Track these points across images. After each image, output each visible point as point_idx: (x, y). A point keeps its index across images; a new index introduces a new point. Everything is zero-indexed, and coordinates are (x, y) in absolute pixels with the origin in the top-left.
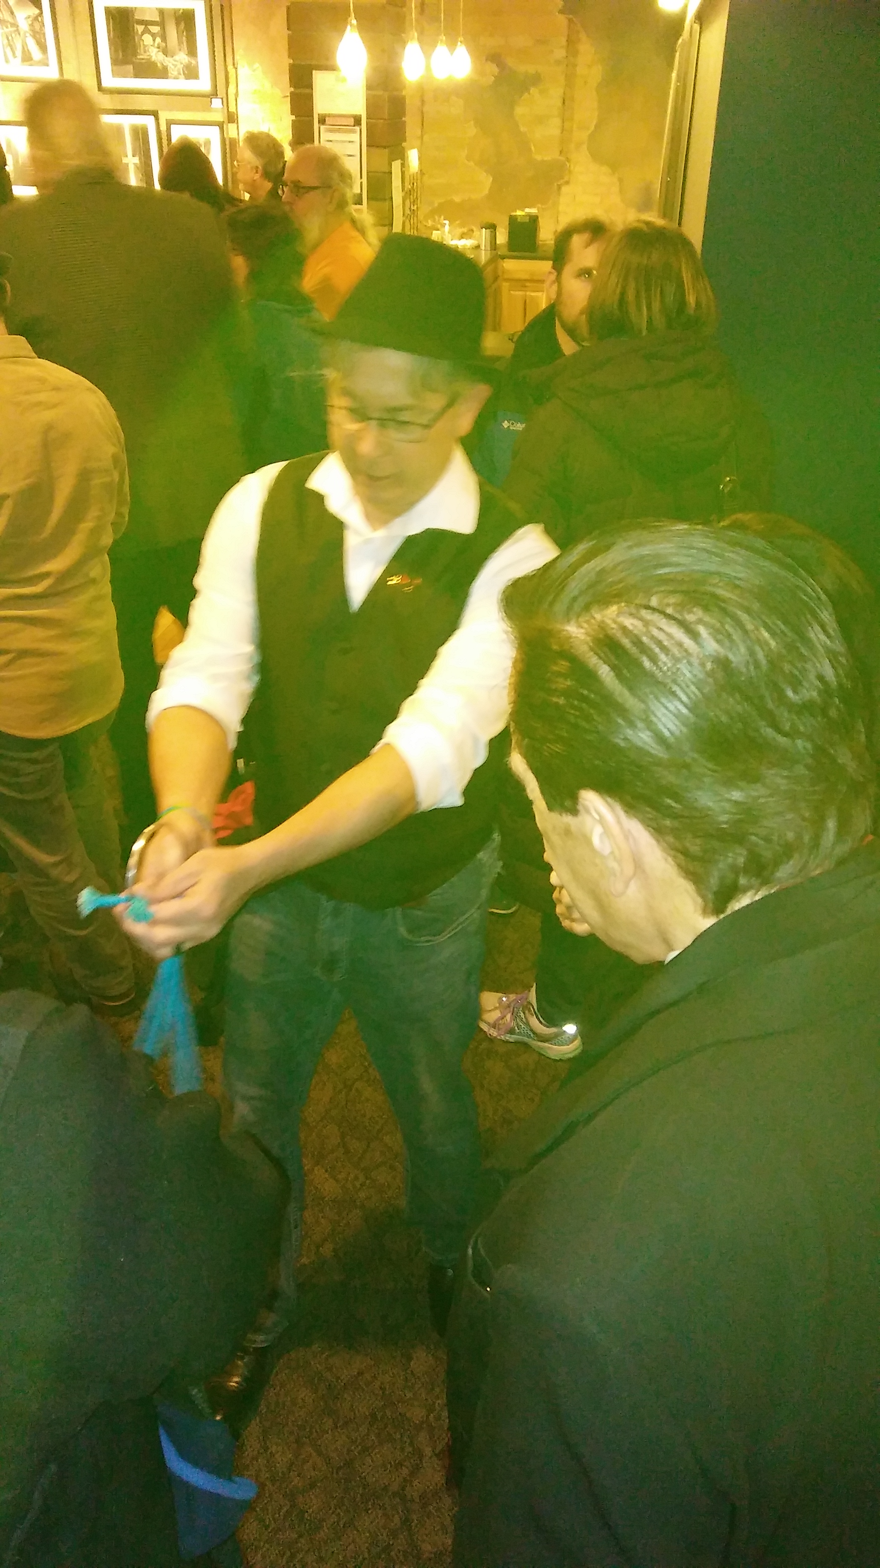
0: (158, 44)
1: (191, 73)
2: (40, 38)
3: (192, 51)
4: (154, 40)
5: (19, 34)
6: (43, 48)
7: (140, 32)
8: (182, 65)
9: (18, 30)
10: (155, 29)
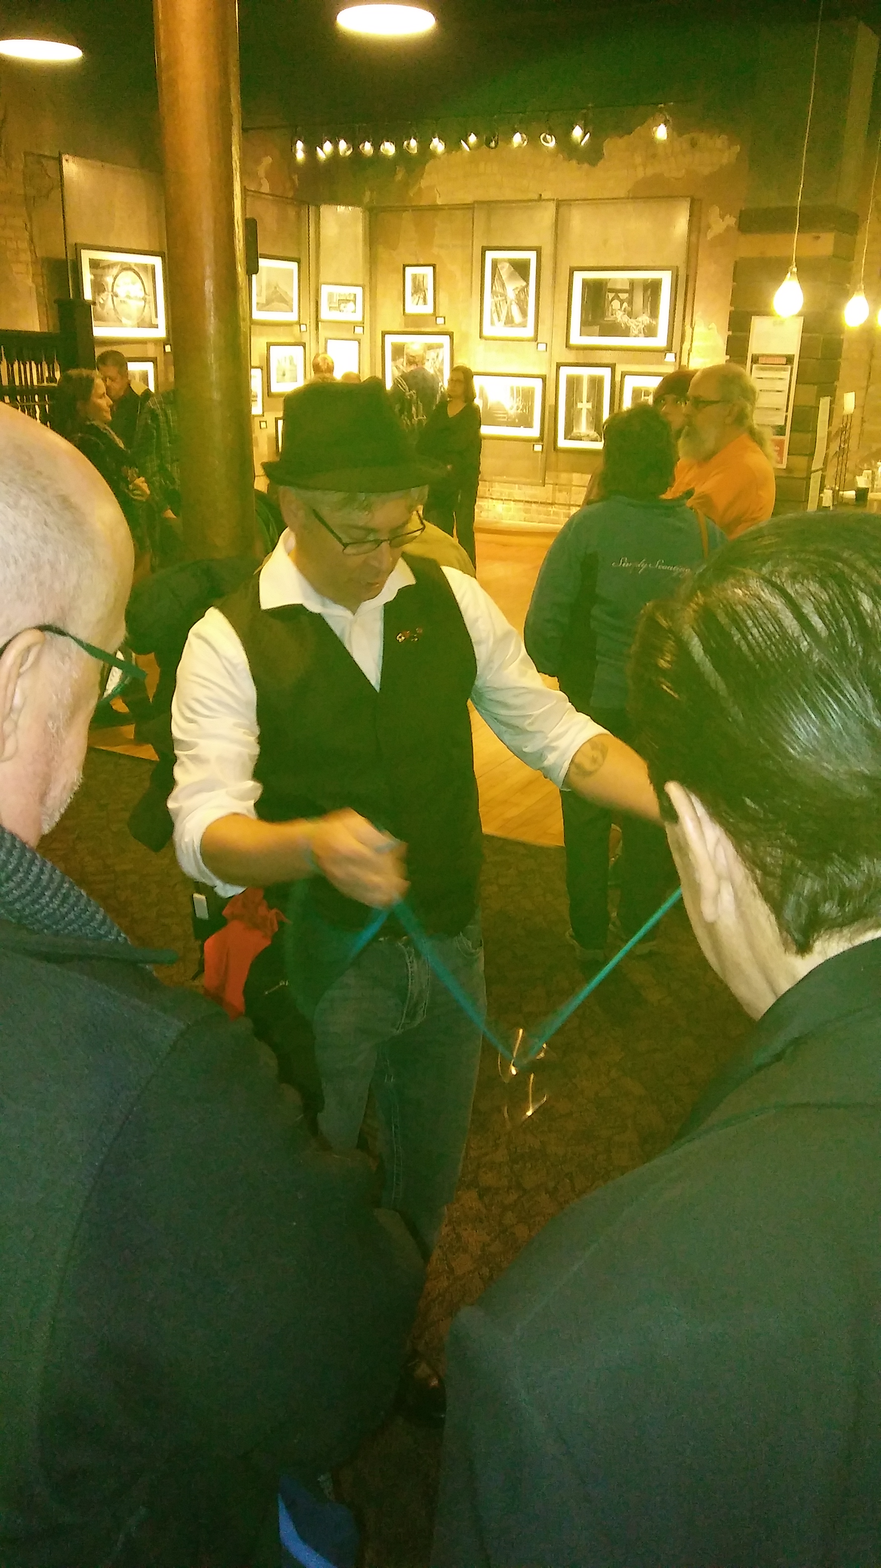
0: (625, 309)
1: (650, 331)
2: (523, 305)
3: (654, 314)
4: (621, 305)
5: (507, 303)
6: (524, 313)
7: (610, 298)
8: (643, 326)
9: (506, 299)
10: (624, 296)
